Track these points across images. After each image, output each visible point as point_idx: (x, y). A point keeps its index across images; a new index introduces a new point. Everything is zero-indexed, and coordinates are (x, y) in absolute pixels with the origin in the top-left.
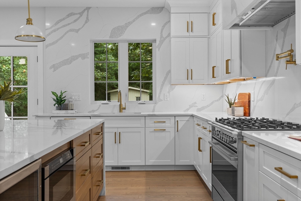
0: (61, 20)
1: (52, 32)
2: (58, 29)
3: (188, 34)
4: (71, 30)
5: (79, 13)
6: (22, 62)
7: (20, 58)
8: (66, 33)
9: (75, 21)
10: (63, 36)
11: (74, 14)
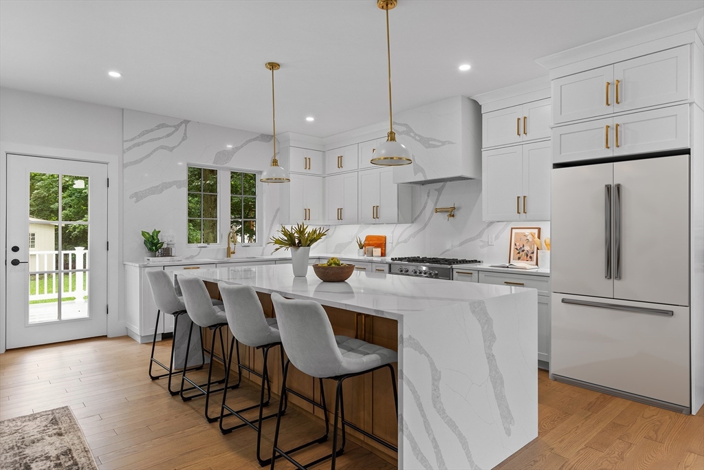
0: (148, 132)
1: (134, 146)
2: (143, 143)
4: (162, 147)
5: (174, 126)
6: (79, 184)
7: (77, 178)
8: (155, 151)
9: (168, 135)
10: (151, 153)
11: (167, 126)
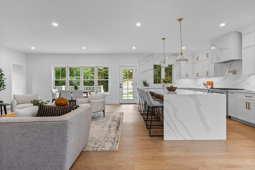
0: (144, 58)
1: (141, 62)
2: (143, 61)
3: (186, 63)
4: (147, 61)
5: (150, 56)
6: (131, 71)
7: (131, 70)
9: (149, 58)
10: (145, 63)
11: (148, 56)
